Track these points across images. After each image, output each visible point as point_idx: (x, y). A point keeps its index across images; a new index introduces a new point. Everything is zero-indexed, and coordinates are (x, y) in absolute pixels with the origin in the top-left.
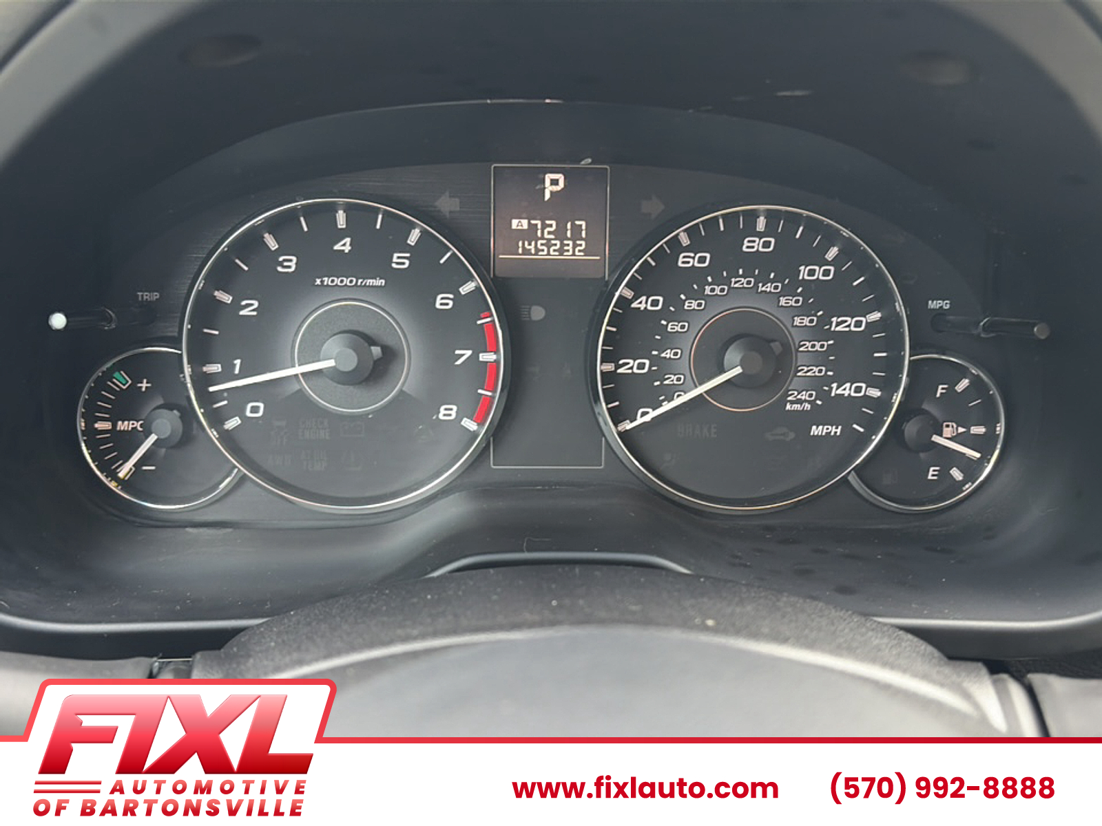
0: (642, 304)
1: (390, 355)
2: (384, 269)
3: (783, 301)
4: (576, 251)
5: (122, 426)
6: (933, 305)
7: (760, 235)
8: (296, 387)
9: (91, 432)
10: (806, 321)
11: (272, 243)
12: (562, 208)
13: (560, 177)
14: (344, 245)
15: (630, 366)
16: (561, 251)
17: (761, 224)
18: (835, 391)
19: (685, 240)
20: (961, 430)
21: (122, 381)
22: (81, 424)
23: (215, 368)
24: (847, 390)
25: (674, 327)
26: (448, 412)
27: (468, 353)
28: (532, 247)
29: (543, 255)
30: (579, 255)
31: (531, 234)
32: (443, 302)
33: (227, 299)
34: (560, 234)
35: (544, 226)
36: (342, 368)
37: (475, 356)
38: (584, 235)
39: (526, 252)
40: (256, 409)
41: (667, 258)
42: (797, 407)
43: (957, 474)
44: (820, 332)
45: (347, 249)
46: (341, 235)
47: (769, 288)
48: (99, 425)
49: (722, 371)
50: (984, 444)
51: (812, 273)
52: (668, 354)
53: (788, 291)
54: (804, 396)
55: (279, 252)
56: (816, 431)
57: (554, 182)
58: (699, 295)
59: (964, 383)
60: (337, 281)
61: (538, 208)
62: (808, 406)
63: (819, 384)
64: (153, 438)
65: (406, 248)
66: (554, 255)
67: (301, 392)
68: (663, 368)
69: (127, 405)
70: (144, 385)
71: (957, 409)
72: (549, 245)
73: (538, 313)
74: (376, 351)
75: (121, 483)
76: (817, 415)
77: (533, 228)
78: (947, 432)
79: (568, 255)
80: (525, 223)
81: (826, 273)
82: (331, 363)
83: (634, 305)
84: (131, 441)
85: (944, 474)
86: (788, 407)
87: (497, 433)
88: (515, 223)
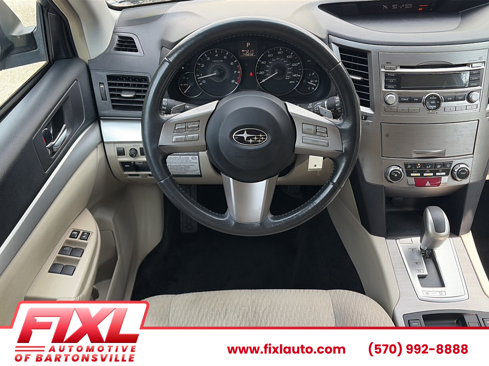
0: (262, 63)
1: (224, 72)
2: (223, 59)
3: (284, 61)
4: (252, 55)
5: (184, 85)
6: (308, 61)
7: (280, 51)
8: (210, 78)
9: (180, 86)
10: (288, 65)
11: (206, 56)
12: (249, 48)
13: (249, 43)
14: (217, 55)
15: (261, 73)
16: (250, 55)
17: (280, 49)
18: (293, 76)
19: (269, 52)
20: (313, 81)
21: (184, 78)
22: (179, 85)
23: (198, 75)
24: (295, 75)
25: (267, 66)
26: (233, 81)
27: (236, 72)
28: (245, 54)
29: (247, 56)
30: (253, 55)
31: (245, 52)
32: (232, 64)
33: (199, 64)
34: (249, 52)
35: (247, 51)
36: (218, 74)
37: (237, 72)
38: (253, 52)
39: (244, 55)
40: (204, 82)
41: (266, 55)
42: (287, 78)
43: (313, 88)
44: (290, 66)
45: (217, 56)
46: (216, 54)
47: (282, 59)
48: (181, 85)
49: (275, 73)
50: (316, 83)
51: (289, 57)
52: (267, 71)
53: (285, 60)
54: (288, 77)
55: (207, 57)
56: (290, 82)
57: (248, 44)
58: (271, 61)
59: (313, 74)
60: (216, 61)
61: (246, 48)
62: (289, 78)
63: (291, 75)
64: (190, 86)
65: (226, 55)
66: (249, 55)
67: (211, 79)
68: (266, 73)
69: (185, 82)
70: (187, 78)
71: (313, 78)
72: (248, 54)
73: (246, 65)
74: (222, 72)
75: (185, 94)
76: (291, 80)
77: (245, 51)
78: (311, 82)
79: (251, 55)
80: (244, 51)
81: (291, 57)
82: (215, 74)
83: (261, 63)
84: (186, 87)
85: (311, 88)
86: (286, 78)
87: (240, 84)
88: (242, 51)
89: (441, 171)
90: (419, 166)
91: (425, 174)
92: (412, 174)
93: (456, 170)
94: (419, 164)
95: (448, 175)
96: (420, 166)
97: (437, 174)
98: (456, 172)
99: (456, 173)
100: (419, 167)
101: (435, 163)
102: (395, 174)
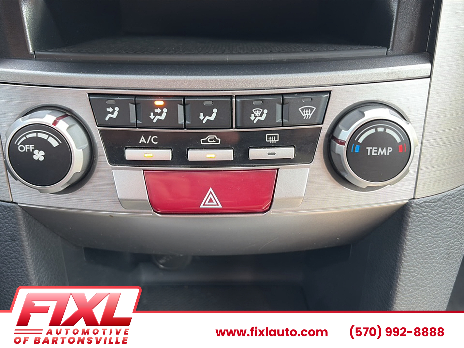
89: (273, 141)
90: (159, 111)
91: (194, 155)
92: (130, 154)
93: (345, 135)
94: (159, 103)
95: (310, 160)
96: (165, 110)
97: (255, 153)
98: (342, 143)
99: (344, 147)
100: (163, 117)
101: (237, 96)
102: (31, 147)
